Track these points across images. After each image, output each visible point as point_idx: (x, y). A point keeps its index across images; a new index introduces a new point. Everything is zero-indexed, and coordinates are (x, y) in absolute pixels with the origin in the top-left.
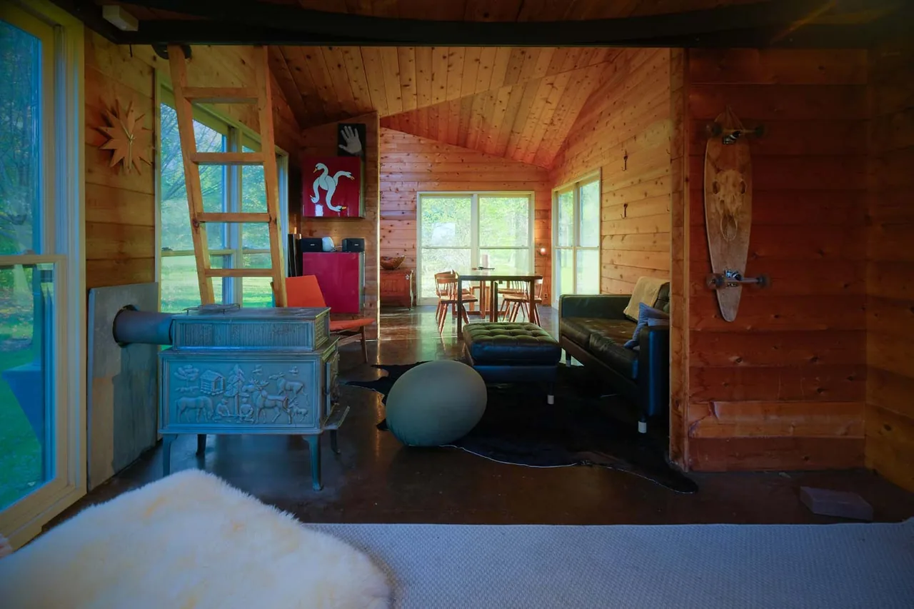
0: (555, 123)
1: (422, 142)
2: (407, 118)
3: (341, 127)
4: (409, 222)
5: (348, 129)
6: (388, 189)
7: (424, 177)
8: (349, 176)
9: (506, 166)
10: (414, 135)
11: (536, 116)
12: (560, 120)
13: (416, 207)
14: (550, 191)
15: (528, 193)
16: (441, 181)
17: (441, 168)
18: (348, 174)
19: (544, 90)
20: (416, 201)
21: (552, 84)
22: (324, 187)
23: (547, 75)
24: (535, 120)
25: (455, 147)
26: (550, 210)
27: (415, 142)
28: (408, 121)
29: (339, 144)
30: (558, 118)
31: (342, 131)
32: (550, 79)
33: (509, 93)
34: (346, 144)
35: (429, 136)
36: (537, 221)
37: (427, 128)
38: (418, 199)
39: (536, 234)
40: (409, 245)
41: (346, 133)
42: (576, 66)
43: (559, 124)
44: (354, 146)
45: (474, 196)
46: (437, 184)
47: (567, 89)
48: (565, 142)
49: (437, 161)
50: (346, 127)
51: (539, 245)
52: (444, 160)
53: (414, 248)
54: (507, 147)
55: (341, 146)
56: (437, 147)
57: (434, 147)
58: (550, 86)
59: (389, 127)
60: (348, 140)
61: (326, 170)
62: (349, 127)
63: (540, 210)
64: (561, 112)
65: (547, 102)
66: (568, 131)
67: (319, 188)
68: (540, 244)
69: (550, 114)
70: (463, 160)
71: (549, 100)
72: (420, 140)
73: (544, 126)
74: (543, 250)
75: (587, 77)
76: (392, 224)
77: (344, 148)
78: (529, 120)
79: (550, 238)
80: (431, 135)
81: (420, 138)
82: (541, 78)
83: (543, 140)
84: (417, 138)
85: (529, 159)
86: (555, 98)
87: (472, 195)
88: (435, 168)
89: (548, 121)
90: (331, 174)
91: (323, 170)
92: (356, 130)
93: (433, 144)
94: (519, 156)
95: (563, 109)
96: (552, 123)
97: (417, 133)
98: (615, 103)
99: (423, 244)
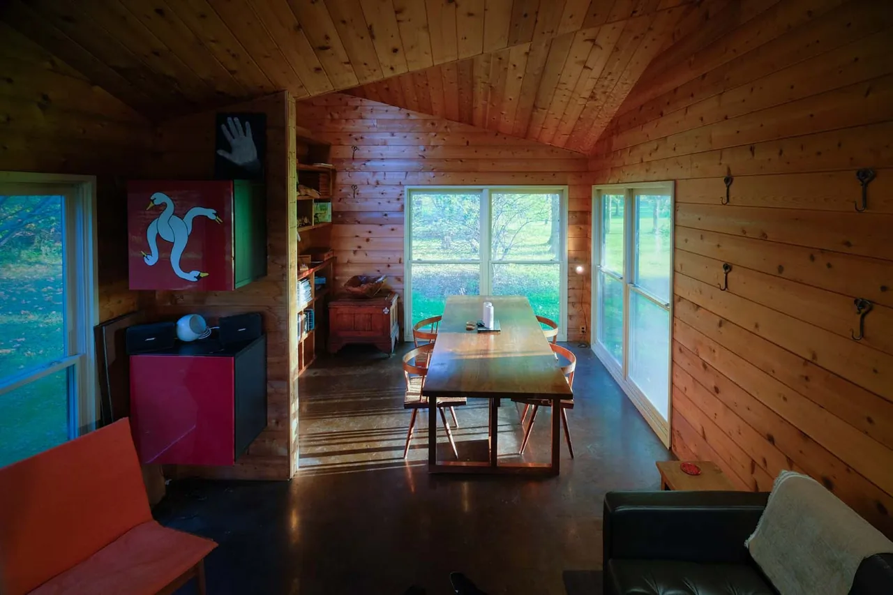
0: (598, 97)
1: (412, 117)
2: (386, 86)
3: (221, 119)
4: (394, 226)
5: (235, 122)
6: (365, 182)
7: (415, 164)
8: (213, 217)
9: (528, 151)
10: (401, 107)
11: (570, 86)
12: (605, 93)
13: (403, 206)
14: (590, 186)
15: (561, 188)
16: (439, 171)
17: (438, 153)
18: (210, 213)
19: (580, 49)
20: (403, 199)
21: (593, 40)
22: (167, 236)
23: (584, 26)
24: (567, 93)
25: (456, 124)
26: (590, 212)
27: (403, 117)
28: (387, 89)
29: (218, 148)
30: (603, 90)
31: (224, 127)
32: (590, 33)
33: (527, 54)
34: (229, 149)
35: (420, 110)
36: (571, 226)
37: (416, 99)
38: (406, 196)
39: (570, 245)
40: (394, 258)
41: (229, 129)
42: (634, 12)
43: (604, 98)
44: (244, 151)
45: (484, 191)
46: (432, 174)
47: (617, 49)
48: (612, 121)
49: (432, 144)
50: (229, 119)
51: (573, 261)
52: (442, 142)
53: (400, 262)
54: (529, 126)
55: (221, 153)
56: (433, 124)
57: (429, 125)
58: (590, 44)
59: (365, 97)
60: (234, 142)
61: (171, 207)
62: (236, 119)
63: (575, 212)
64: (606, 83)
65: (585, 67)
66: (616, 109)
67: (158, 237)
68: (576, 259)
69: (590, 84)
70: (468, 143)
71: (588, 64)
72: (408, 114)
73: (581, 102)
74: (580, 269)
75: (650, 29)
76: (371, 230)
77: (227, 156)
78: (558, 91)
79: (590, 253)
80: (424, 107)
81: (409, 111)
82: (575, 33)
83: (579, 118)
84: (405, 111)
85: (560, 142)
86: (598, 62)
87: (481, 190)
88: (429, 153)
89: (587, 94)
90: (180, 213)
91: (164, 205)
92: (247, 123)
93: (426, 120)
94: (546, 137)
95: (609, 77)
96: (592, 97)
97: (403, 105)
98: (704, 76)
99: (415, 258)
